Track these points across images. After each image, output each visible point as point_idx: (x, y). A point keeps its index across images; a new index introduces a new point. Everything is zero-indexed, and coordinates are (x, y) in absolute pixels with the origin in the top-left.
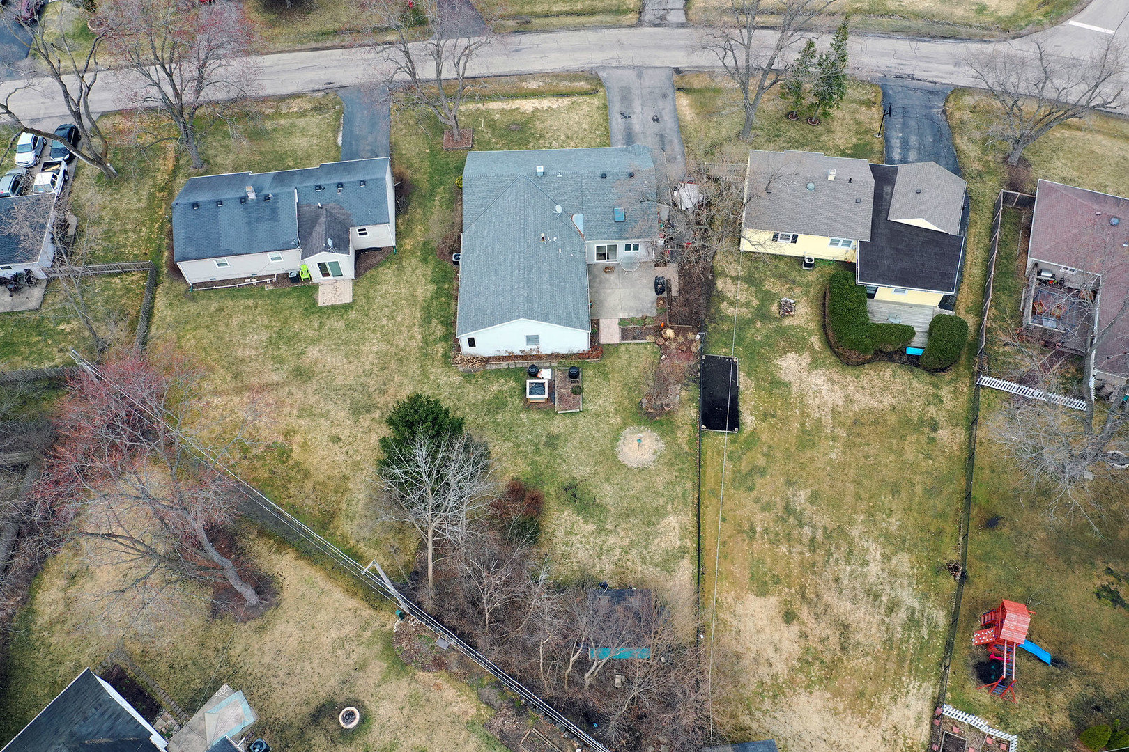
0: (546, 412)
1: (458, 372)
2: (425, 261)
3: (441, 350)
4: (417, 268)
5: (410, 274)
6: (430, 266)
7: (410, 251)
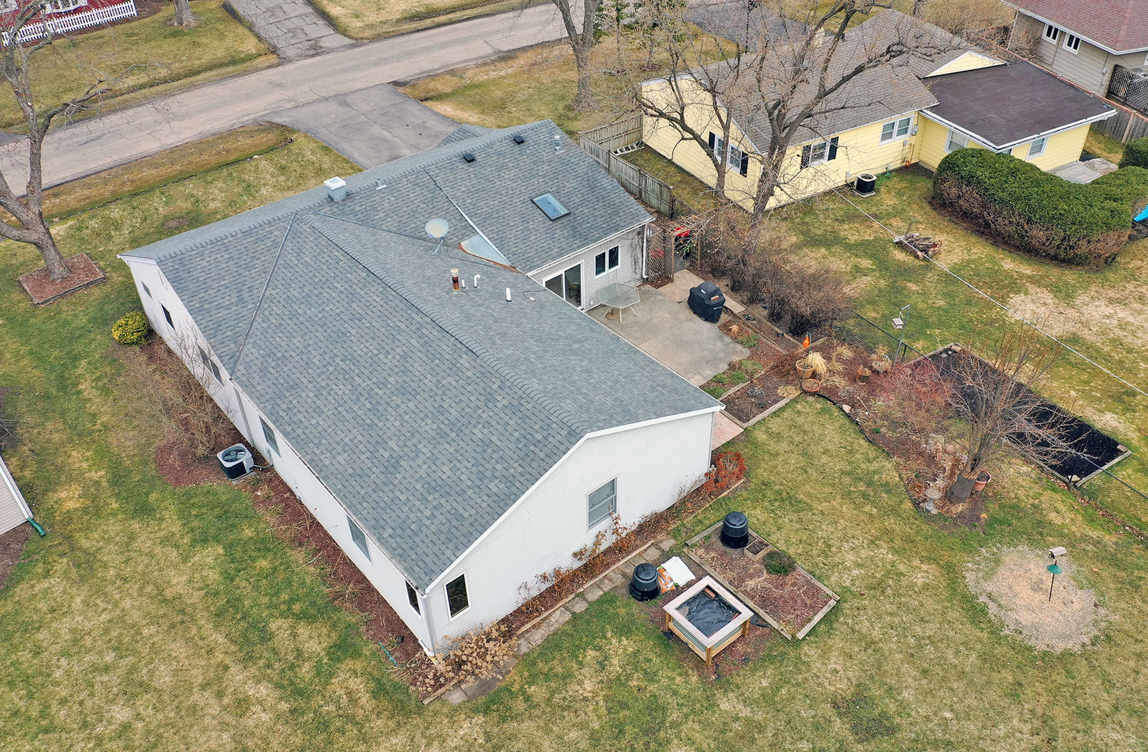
0: (770, 659)
1: (456, 710)
2: (143, 510)
3: (357, 684)
4: (132, 537)
5: (120, 558)
6: (166, 514)
7: (85, 511)
